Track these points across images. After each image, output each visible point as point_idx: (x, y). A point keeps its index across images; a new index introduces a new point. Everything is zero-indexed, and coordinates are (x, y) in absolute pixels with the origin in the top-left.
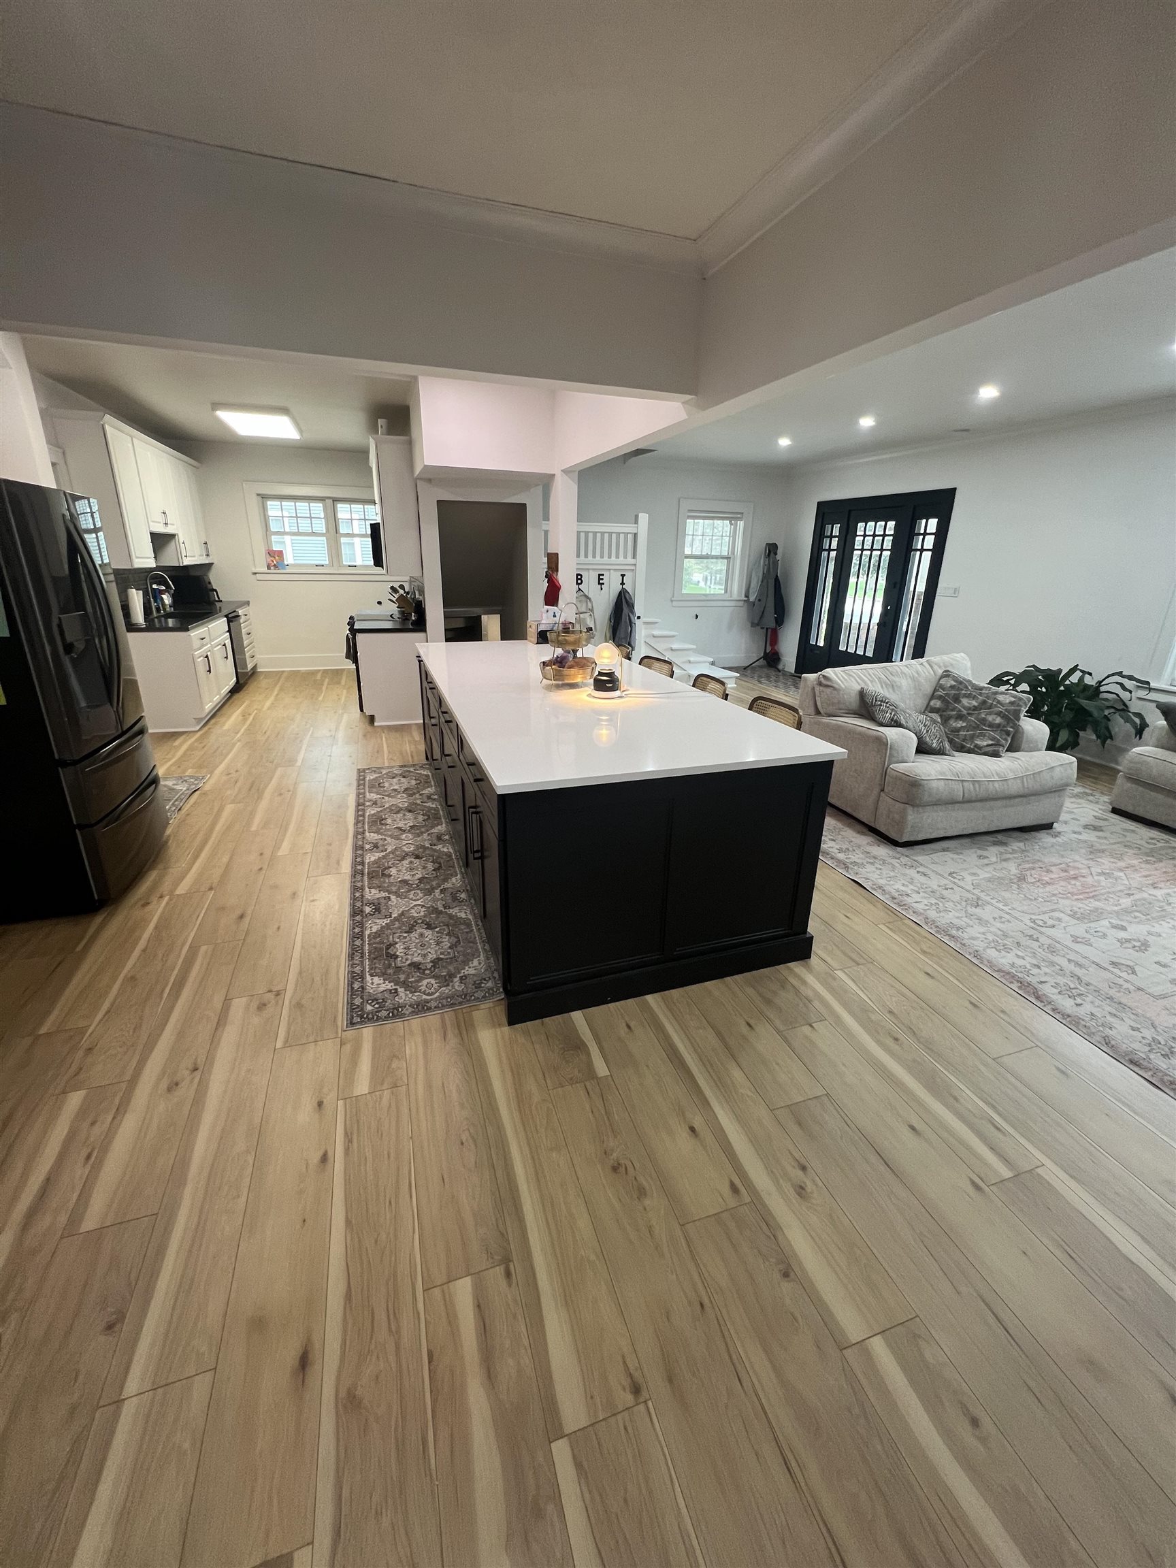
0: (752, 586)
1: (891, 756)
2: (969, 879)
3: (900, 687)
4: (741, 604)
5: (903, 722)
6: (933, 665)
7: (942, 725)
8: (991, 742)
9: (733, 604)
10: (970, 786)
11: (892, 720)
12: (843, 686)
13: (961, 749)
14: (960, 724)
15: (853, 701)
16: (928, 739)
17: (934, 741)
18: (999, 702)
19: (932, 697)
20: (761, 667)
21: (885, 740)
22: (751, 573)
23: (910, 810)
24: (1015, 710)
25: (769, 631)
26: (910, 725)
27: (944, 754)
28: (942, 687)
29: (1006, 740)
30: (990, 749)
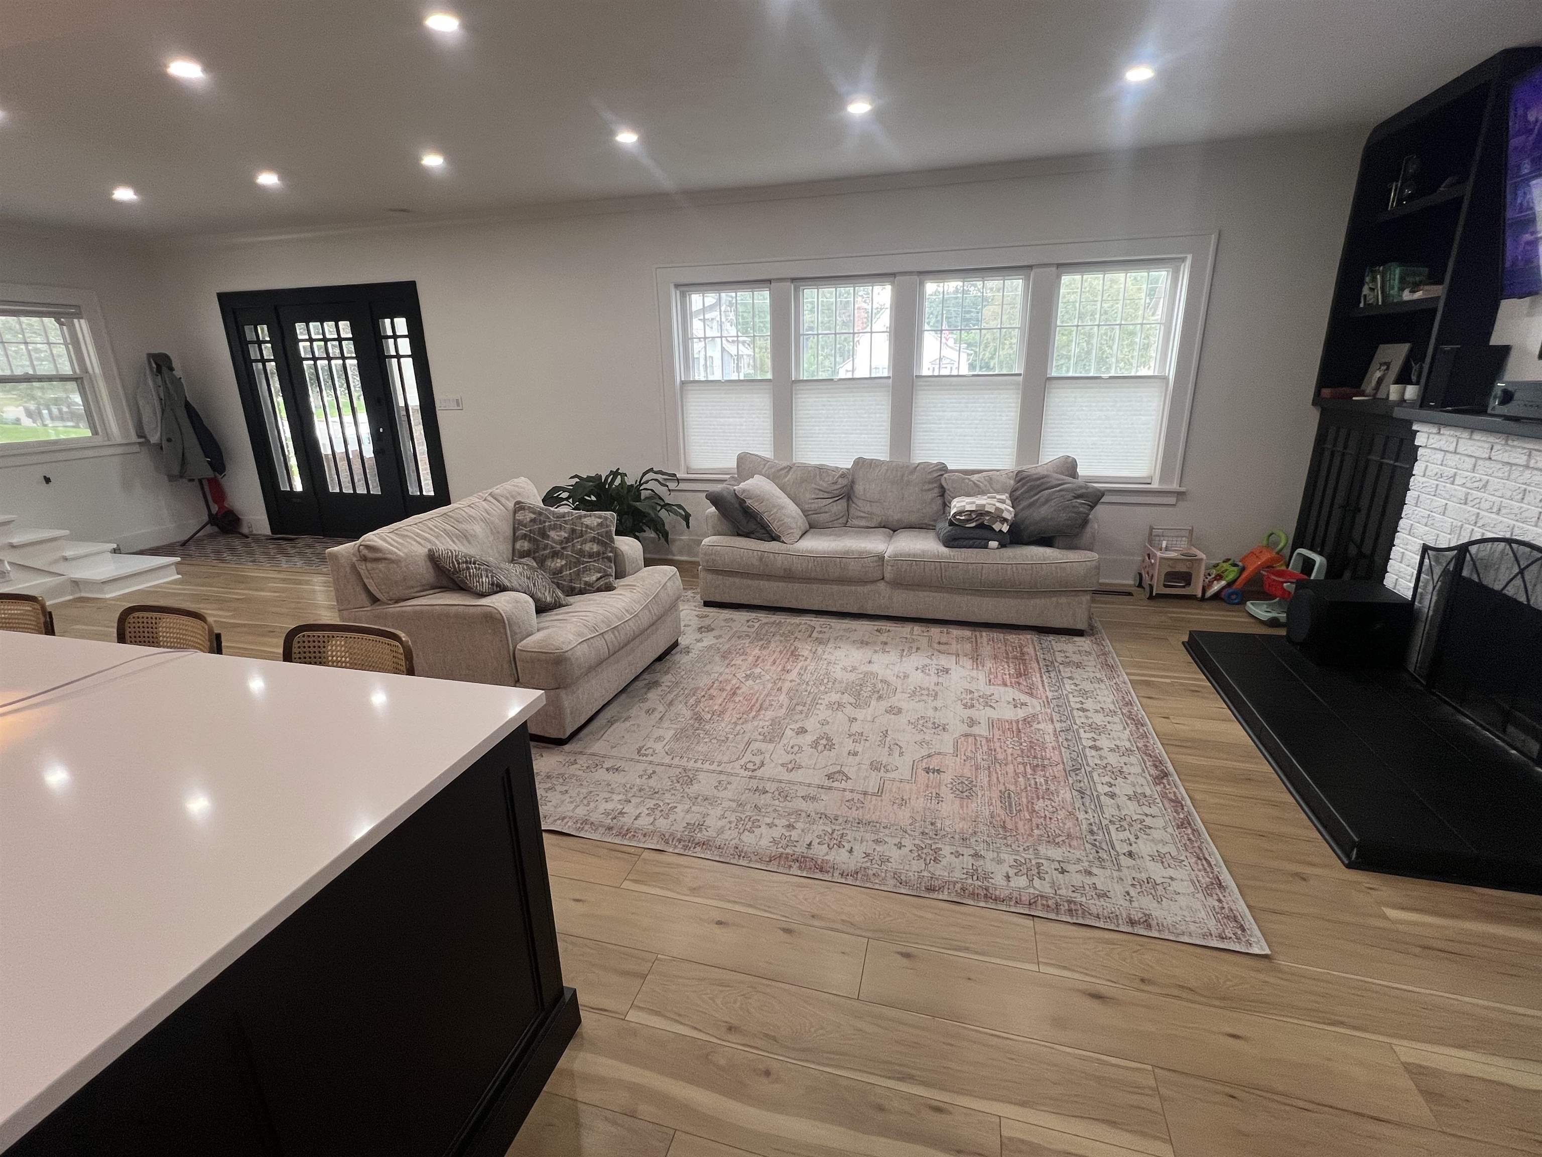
0: (145, 420)
1: (514, 634)
2: (659, 747)
3: (475, 536)
4: (136, 448)
5: (507, 583)
6: (500, 499)
7: (540, 568)
8: (599, 575)
9: (120, 450)
10: (609, 637)
11: (493, 584)
12: (401, 554)
13: (572, 592)
14: (559, 563)
15: (426, 572)
16: (540, 595)
17: (546, 594)
18: (587, 526)
19: (515, 539)
20: (211, 536)
21: (498, 616)
22: (135, 398)
23: (563, 694)
24: (607, 532)
25: (205, 483)
26: (515, 584)
27: (561, 606)
28: (520, 523)
29: (610, 568)
30: (602, 582)
